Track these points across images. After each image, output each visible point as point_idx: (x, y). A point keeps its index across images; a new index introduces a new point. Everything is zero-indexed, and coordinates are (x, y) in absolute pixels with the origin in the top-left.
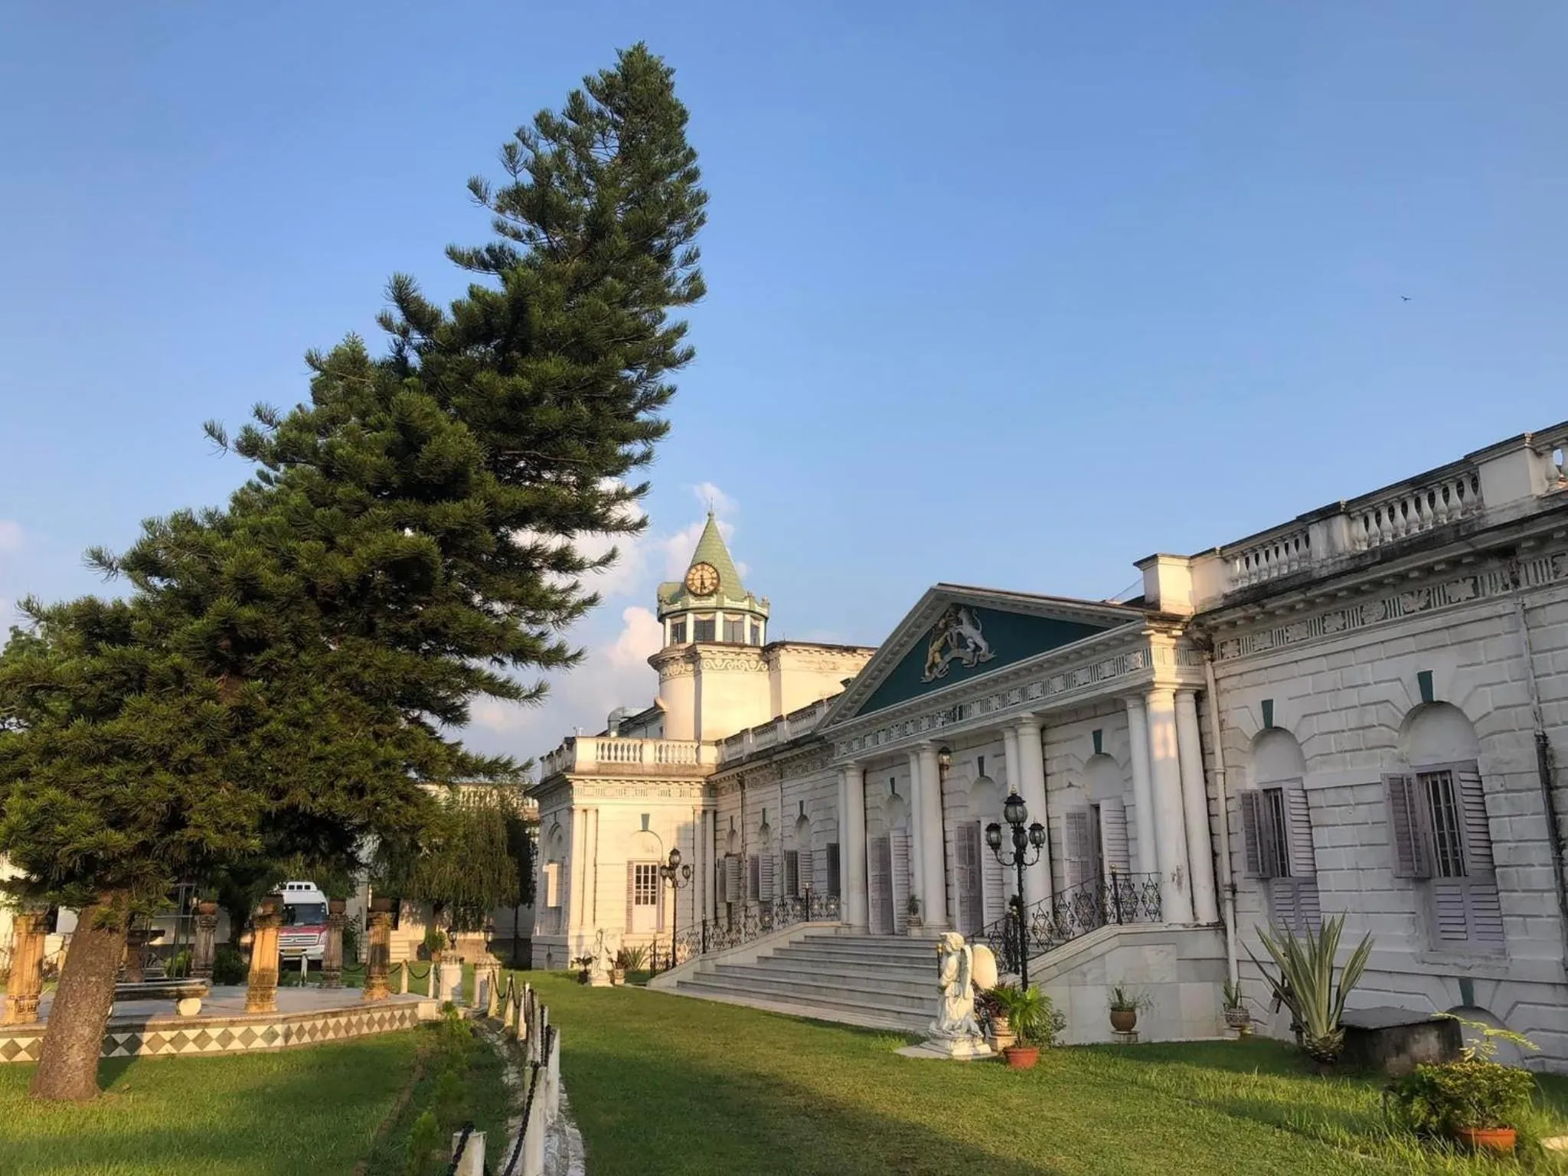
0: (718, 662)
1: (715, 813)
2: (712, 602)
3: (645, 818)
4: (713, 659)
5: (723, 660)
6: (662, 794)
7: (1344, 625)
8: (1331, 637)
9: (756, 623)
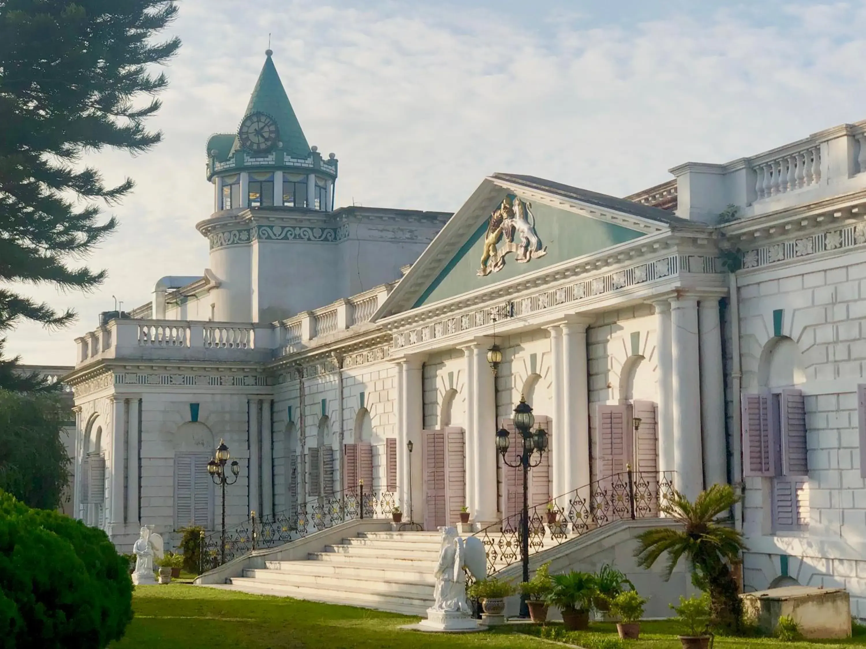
0: (277, 230)
1: (272, 403)
2: (270, 160)
3: (195, 408)
4: (271, 227)
5: (283, 228)
6: (212, 382)
7: (841, 244)
8: (830, 254)
9: (321, 183)
